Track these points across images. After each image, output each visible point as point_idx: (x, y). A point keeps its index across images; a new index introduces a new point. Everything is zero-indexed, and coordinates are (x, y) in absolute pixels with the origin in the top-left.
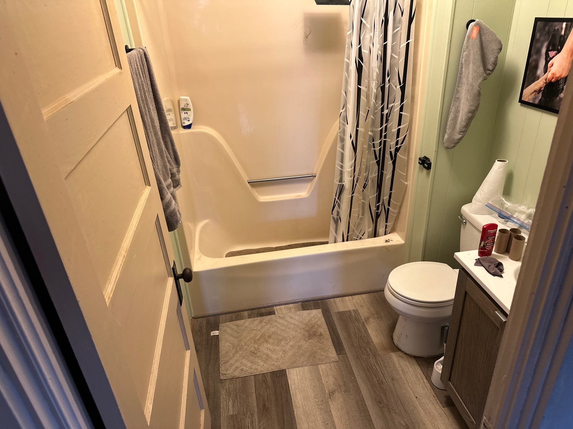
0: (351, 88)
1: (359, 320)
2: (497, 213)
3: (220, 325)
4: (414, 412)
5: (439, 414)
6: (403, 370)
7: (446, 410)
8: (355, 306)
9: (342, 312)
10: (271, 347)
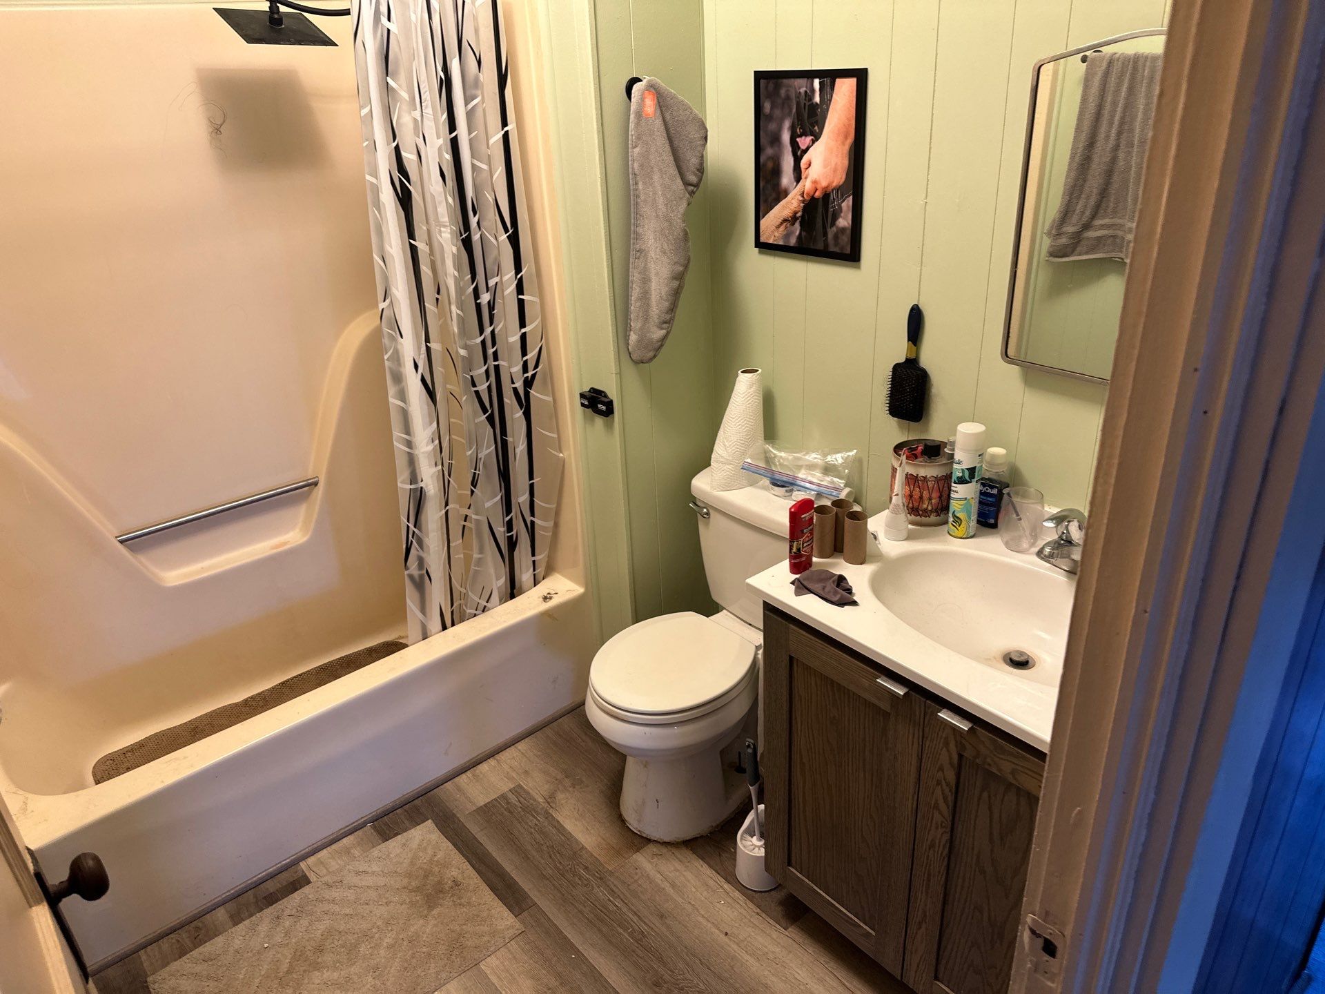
0: (391, 248)
1: (534, 809)
2: (767, 477)
3: (150, 979)
4: (735, 969)
5: (784, 950)
6: (673, 886)
7: (793, 931)
8: (511, 779)
9: (485, 805)
10: (336, 975)
